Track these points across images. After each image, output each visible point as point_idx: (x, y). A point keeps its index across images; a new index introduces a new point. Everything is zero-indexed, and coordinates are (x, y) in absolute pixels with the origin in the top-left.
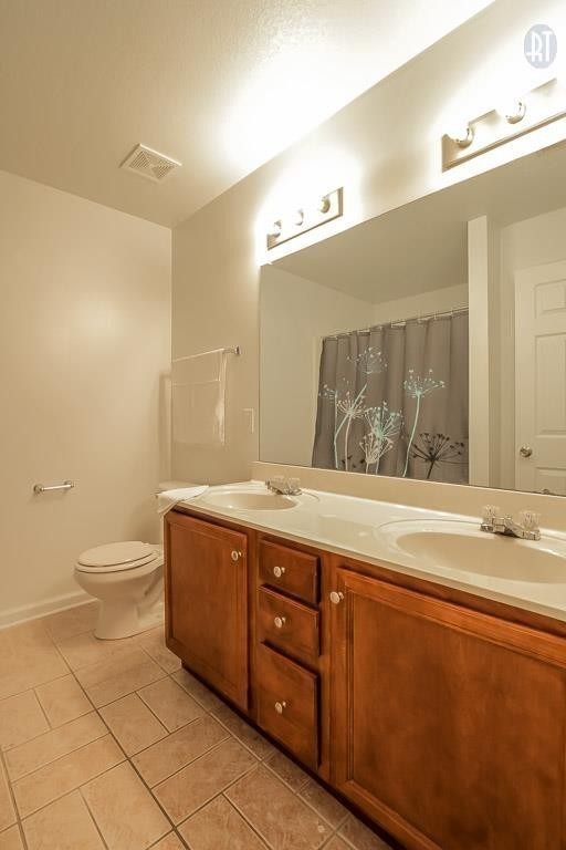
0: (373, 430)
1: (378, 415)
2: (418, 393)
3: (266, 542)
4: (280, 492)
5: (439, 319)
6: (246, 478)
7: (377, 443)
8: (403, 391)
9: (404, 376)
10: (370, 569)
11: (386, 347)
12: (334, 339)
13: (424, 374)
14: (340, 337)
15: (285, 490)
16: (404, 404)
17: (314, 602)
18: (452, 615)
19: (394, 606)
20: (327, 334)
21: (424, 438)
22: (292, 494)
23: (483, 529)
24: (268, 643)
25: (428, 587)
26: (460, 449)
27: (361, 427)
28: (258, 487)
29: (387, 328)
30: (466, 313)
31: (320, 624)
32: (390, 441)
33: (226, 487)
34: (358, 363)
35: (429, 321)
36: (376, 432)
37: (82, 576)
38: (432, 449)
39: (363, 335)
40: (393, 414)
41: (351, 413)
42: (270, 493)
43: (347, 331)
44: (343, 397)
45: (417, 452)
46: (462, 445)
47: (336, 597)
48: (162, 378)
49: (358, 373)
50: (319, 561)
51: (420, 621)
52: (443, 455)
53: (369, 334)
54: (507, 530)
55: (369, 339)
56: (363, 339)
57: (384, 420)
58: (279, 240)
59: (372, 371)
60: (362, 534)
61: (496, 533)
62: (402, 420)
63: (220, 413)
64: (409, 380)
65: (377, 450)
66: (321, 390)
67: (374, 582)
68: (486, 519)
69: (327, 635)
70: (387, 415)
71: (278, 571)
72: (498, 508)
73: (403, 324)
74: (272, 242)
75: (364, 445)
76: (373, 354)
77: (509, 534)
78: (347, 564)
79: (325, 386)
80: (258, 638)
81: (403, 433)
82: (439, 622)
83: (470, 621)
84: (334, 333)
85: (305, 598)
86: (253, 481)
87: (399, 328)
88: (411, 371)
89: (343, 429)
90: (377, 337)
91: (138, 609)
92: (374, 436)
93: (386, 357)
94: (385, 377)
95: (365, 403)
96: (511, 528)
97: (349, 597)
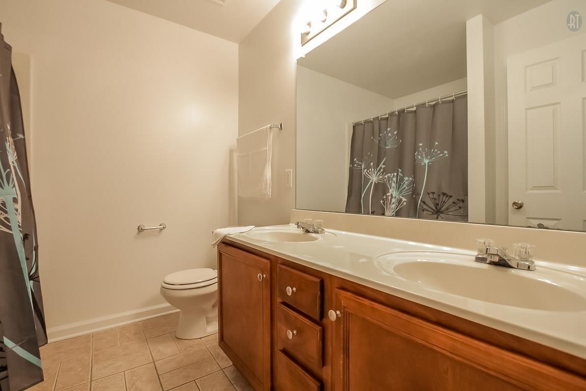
0: (390, 191)
1: (395, 179)
2: (426, 161)
3: (283, 267)
4: (308, 231)
5: (444, 103)
6: (286, 222)
7: (393, 200)
8: (414, 160)
9: (415, 148)
10: (364, 290)
11: (400, 128)
12: (361, 124)
13: (431, 146)
14: (367, 122)
15: (311, 230)
16: (415, 170)
17: (317, 317)
18: (441, 338)
19: (385, 327)
20: (357, 120)
21: (431, 196)
22: (316, 232)
23: (478, 260)
24: (285, 352)
25: (418, 310)
26: (461, 204)
27: (382, 189)
28: (292, 228)
29: (402, 112)
30: (465, 96)
31: (323, 339)
32: (404, 199)
33: (267, 228)
34: (379, 141)
35: (434, 105)
36: (393, 192)
37: (167, 292)
38: (438, 204)
39: (382, 119)
40: (406, 178)
41: (374, 179)
42: (300, 231)
43: (371, 117)
44: (368, 167)
45: (425, 207)
46: (463, 201)
47: (333, 315)
48: (231, 152)
49: (379, 148)
50: (322, 283)
51: (409, 342)
52: (447, 209)
53: (387, 119)
54: (501, 259)
55: (387, 122)
56: (383, 123)
57: (400, 182)
58: (309, 37)
59: (390, 146)
60: (362, 260)
61: (490, 263)
62: (413, 182)
63: (268, 173)
64: (419, 151)
65: (393, 206)
66: (352, 162)
67: (367, 302)
68: (480, 251)
69: (329, 350)
70: (402, 180)
71: (289, 290)
72: (491, 241)
73: (414, 109)
74: (305, 39)
75: (384, 203)
76: (391, 133)
77: (502, 264)
78: (347, 286)
79: (355, 159)
80: (279, 346)
81: (415, 192)
82: (428, 345)
83: (458, 345)
84: (361, 119)
85: (311, 316)
86: (290, 224)
87: (412, 112)
88: (421, 144)
89: (368, 192)
90: (395, 119)
91: (207, 318)
92: (392, 195)
93: (401, 134)
94: (400, 150)
95: (385, 171)
96: (505, 258)
97: (346, 316)
